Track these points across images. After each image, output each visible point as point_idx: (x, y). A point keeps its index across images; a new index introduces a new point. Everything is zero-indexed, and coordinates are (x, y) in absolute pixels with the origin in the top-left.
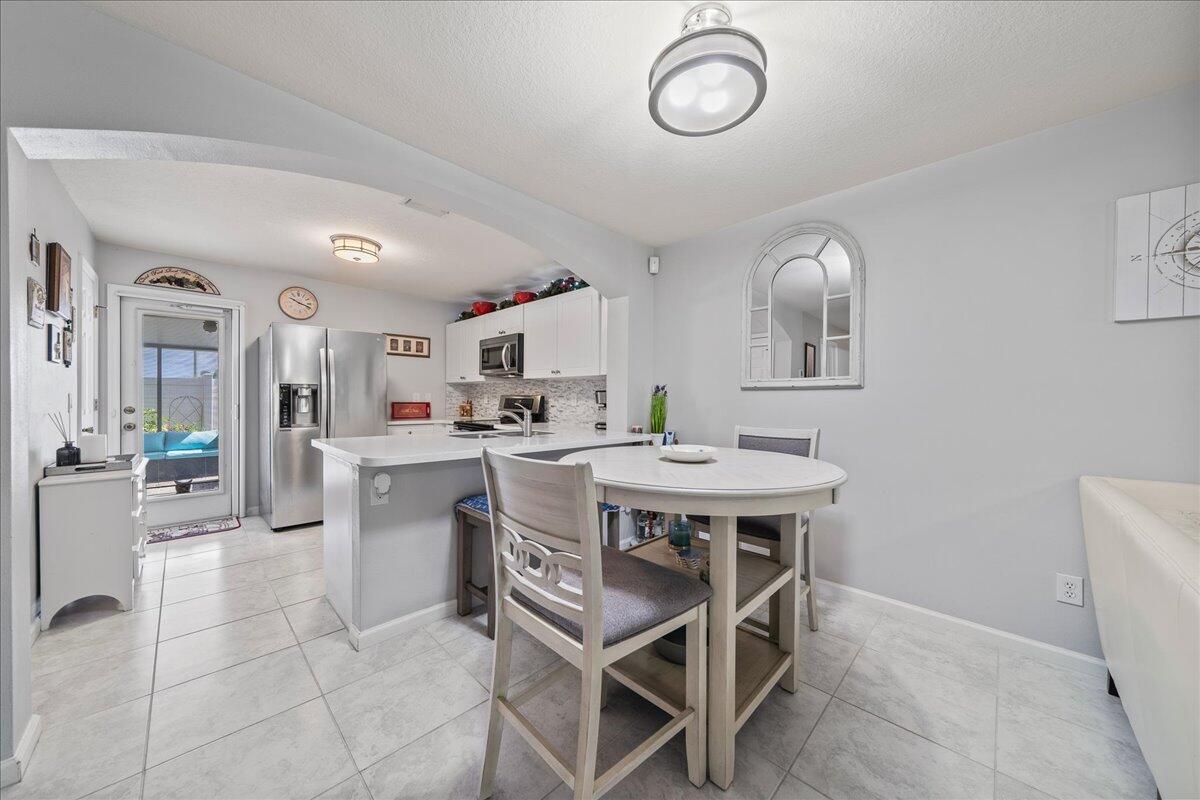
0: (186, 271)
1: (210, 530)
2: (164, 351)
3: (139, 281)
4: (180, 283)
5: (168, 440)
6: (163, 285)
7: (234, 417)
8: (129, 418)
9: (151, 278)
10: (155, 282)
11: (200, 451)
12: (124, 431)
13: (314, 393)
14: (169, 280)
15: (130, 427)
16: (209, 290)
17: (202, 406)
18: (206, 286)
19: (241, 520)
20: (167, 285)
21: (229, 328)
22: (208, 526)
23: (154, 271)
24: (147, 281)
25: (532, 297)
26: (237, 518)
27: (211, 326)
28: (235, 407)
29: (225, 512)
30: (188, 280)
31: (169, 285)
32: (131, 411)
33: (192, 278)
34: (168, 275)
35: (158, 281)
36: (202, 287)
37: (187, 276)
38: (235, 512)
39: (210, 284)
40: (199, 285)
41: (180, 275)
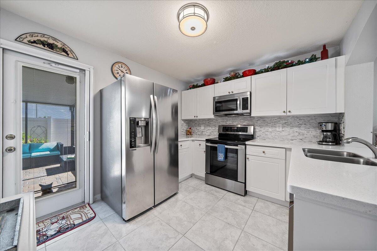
0: (55, 39)
1: (76, 222)
2: (29, 104)
3: (18, 39)
4: (51, 47)
5: (32, 148)
6: (38, 45)
7: (87, 139)
8: (10, 143)
9: (29, 38)
10: (32, 42)
11: (48, 153)
12: (5, 153)
13: (147, 123)
14: (43, 43)
15: (10, 150)
16: (70, 55)
17: (46, 130)
18: (69, 52)
19: (92, 206)
20: (41, 46)
21: (83, 82)
22: (73, 216)
23: (32, 34)
24: (25, 41)
25: (254, 73)
26: (89, 204)
27: (71, 80)
28: (87, 133)
29: (79, 200)
30: (57, 46)
31: (43, 47)
32: (12, 137)
33: (60, 45)
34: (42, 39)
35: (34, 42)
36: (66, 52)
37: (56, 43)
38: (86, 201)
39: (71, 51)
40: (64, 51)
41: (51, 41)
